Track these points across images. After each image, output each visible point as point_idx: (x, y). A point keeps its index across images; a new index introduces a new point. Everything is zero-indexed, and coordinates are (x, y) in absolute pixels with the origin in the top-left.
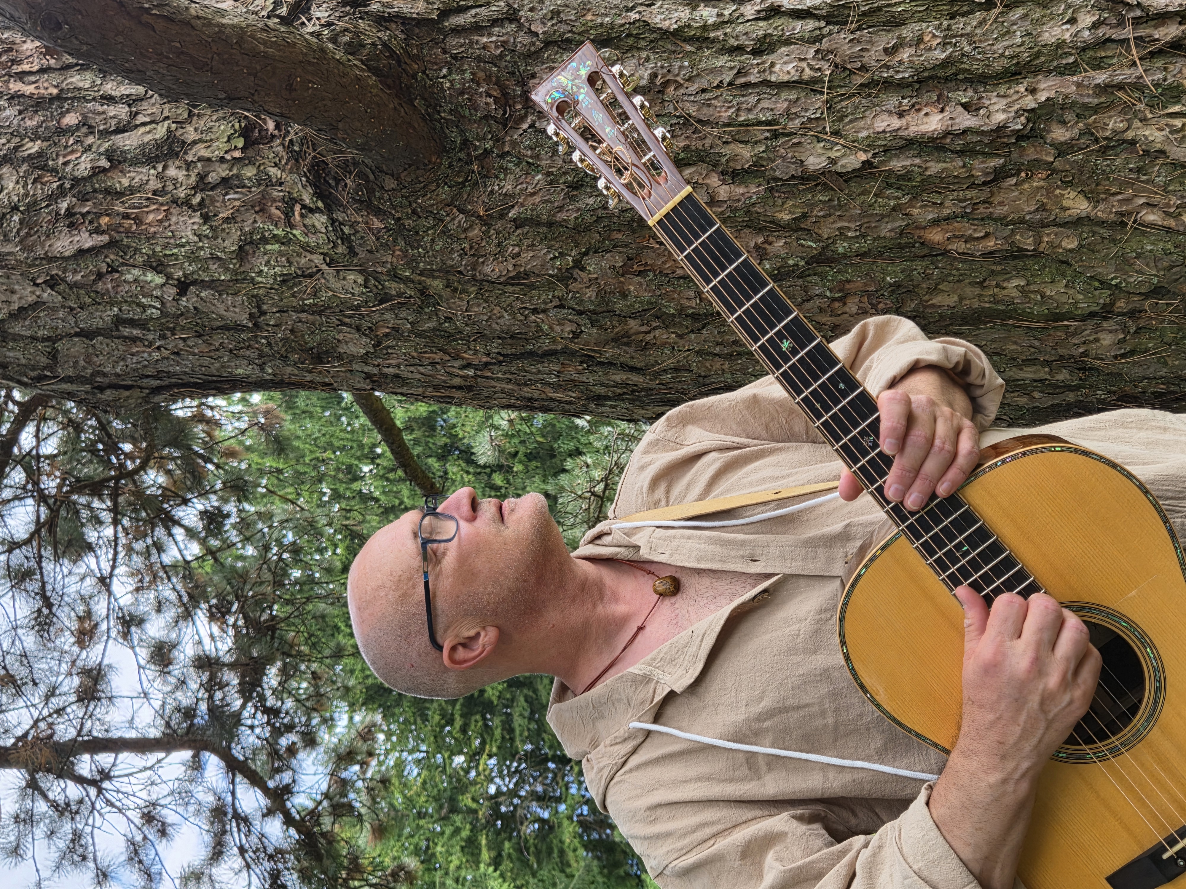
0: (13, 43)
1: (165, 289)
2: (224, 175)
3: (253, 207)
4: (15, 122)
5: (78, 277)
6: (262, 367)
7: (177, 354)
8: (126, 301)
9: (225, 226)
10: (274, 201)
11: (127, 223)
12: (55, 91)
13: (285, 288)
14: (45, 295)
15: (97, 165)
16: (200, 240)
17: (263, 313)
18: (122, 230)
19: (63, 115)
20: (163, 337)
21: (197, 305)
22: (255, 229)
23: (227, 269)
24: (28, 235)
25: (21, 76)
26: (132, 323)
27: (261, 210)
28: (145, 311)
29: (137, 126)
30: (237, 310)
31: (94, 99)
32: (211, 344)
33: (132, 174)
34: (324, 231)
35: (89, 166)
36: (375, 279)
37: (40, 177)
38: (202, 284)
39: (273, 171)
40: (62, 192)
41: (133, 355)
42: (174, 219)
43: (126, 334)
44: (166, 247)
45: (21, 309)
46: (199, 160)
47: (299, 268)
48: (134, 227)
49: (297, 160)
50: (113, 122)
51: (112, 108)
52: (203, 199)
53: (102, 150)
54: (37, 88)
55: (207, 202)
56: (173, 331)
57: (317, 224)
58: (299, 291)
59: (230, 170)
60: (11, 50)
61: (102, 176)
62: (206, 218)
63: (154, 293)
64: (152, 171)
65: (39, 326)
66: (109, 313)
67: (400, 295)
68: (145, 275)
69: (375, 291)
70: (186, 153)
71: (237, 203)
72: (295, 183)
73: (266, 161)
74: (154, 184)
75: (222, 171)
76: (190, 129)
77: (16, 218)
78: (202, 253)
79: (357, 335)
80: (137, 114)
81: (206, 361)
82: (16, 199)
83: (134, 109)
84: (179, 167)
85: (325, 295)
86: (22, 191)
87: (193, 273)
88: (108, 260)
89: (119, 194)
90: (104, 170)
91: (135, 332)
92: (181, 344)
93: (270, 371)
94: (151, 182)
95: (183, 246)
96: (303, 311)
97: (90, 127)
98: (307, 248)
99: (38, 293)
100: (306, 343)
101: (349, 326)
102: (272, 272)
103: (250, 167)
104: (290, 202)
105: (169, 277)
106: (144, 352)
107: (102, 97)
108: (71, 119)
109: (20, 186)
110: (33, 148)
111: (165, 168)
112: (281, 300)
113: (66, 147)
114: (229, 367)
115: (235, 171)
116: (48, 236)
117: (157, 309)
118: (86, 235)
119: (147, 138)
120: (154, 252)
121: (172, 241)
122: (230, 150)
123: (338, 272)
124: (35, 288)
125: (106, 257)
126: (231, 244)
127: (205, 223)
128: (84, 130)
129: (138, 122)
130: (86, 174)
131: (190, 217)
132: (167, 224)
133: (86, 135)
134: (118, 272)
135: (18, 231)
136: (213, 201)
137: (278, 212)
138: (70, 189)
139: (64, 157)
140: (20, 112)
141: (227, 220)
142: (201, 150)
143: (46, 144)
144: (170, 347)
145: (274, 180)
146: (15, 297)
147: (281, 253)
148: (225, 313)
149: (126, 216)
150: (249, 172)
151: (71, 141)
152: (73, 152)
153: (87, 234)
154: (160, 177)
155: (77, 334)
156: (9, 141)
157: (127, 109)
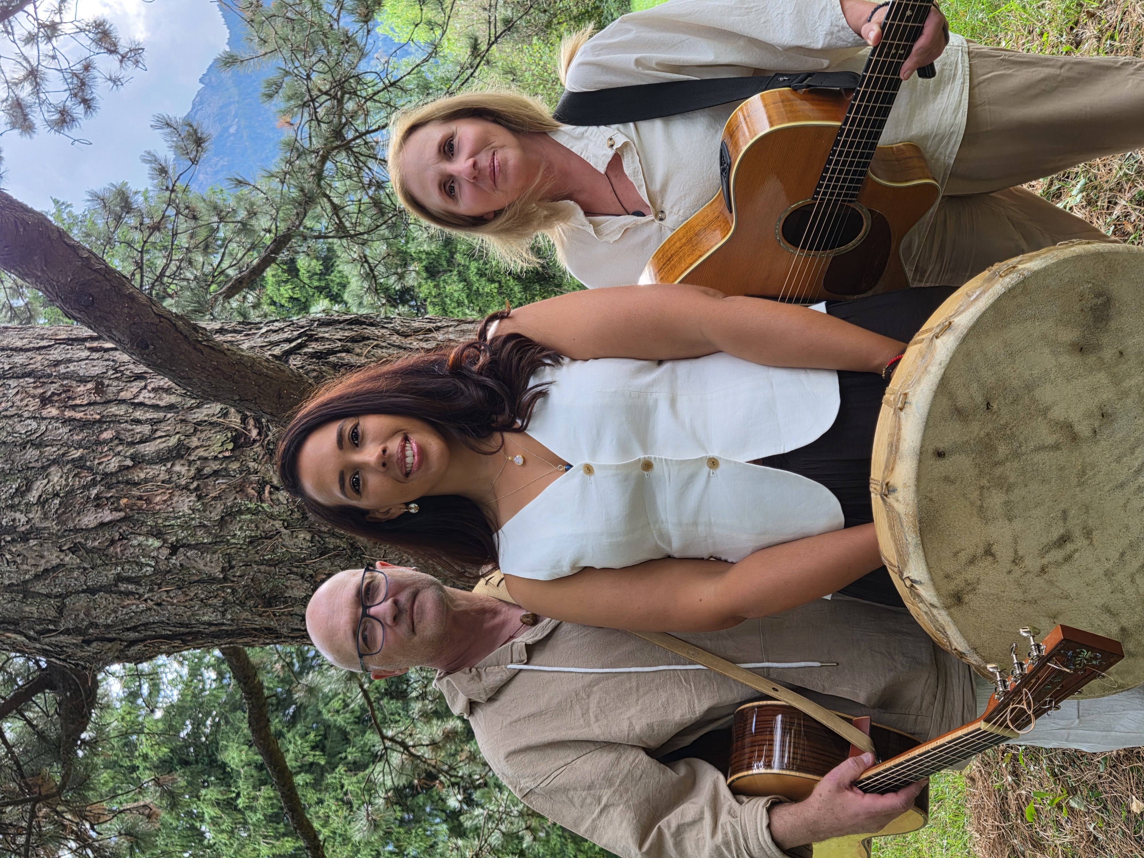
0: (71, 387)
1: (160, 551)
2: (215, 468)
3: (235, 488)
4: (66, 437)
5: (96, 543)
6: (223, 614)
7: (159, 604)
8: (129, 562)
9: (213, 502)
10: (252, 483)
11: (140, 503)
12: (98, 417)
13: (250, 548)
14: (67, 559)
15: (123, 464)
16: (193, 513)
17: (232, 567)
18: (135, 508)
19: (101, 432)
20: (151, 590)
21: (183, 562)
22: (234, 504)
23: (211, 534)
24: (64, 513)
25: (74, 407)
26: (129, 580)
27: (240, 491)
28: (142, 569)
29: (155, 439)
30: (213, 565)
31: (126, 422)
32: (187, 595)
33: (148, 470)
34: (285, 502)
35: (117, 465)
36: (319, 536)
37: (79, 473)
38: (189, 546)
39: (252, 465)
40: (94, 483)
41: (123, 607)
42: (175, 499)
43: (123, 589)
44: (166, 519)
45: (46, 571)
46: (199, 459)
47: (264, 532)
48: (145, 506)
49: (271, 455)
50: (139, 436)
51: (139, 427)
52: (198, 485)
53: (128, 454)
54: (85, 414)
55: (202, 486)
56: (160, 586)
57: (281, 498)
58: (261, 550)
59: (221, 465)
60: (69, 391)
61: (125, 472)
62: (199, 498)
63: (152, 554)
64: (163, 468)
65: (55, 585)
66: (113, 572)
67: (336, 548)
68: (147, 540)
69: (318, 545)
70: (189, 455)
71: (223, 486)
72: (268, 470)
73: (248, 458)
74: (163, 476)
75: (215, 466)
76: (195, 439)
77: (57, 501)
78: (193, 522)
79: (300, 581)
80: (156, 430)
81: (180, 610)
82: (58, 488)
83: (155, 427)
84: (183, 465)
85: (280, 551)
86: (64, 483)
87: (184, 538)
88: (121, 530)
89: (136, 484)
90: (128, 468)
91: (130, 587)
92: (164, 595)
93: (229, 617)
94: (161, 476)
95: (180, 518)
96: (262, 564)
97: (120, 440)
98: (272, 517)
99: (62, 557)
100: (262, 590)
101: (296, 574)
102: (244, 535)
103: (235, 463)
104: (263, 483)
105: (165, 541)
106: (133, 604)
107: (132, 420)
108: (107, 435)
109: (63, 480)
110: (76, 454)
111: (172, 465)
112: (247, 556)
113: (101, 453)
114: (198, 615)
115: (224, 466)
116: (79, 514)
117: (152, 567)
118: (107, 512)
119: (162, 446)
120: (156, 522)
121: (172, 515)
122: (222, 451)
123: (292, 532)
124: (60, 553)
125: (120, 528)
126: (215, 515)
127: (198, 500)
128: (117, 442)
129: (156, 436)
130: (114, 470)
131: (188, 497)
132: (169, 503)
133: (117, 445)
134: (127, 539)
135: (57, 509)
136: (206, 485)
137: (253, 492)
138: (100, 481)
139: (99, 459)
140: (70, 431)
141: (214, 498)
142: (201, 452)
143: (86, 451)
144: (155, 598)
145: (252, 470)
146: (43, 561)
147: (251, 521)
148: (203, 568)
149: (140, 498)
150: (235, 466)
151: (106, 449)
152: (106, 456)
153: (109, 511)
154: (169, 471)
155: (83, 591)
156: (58, 450)
157: (150, 427)
